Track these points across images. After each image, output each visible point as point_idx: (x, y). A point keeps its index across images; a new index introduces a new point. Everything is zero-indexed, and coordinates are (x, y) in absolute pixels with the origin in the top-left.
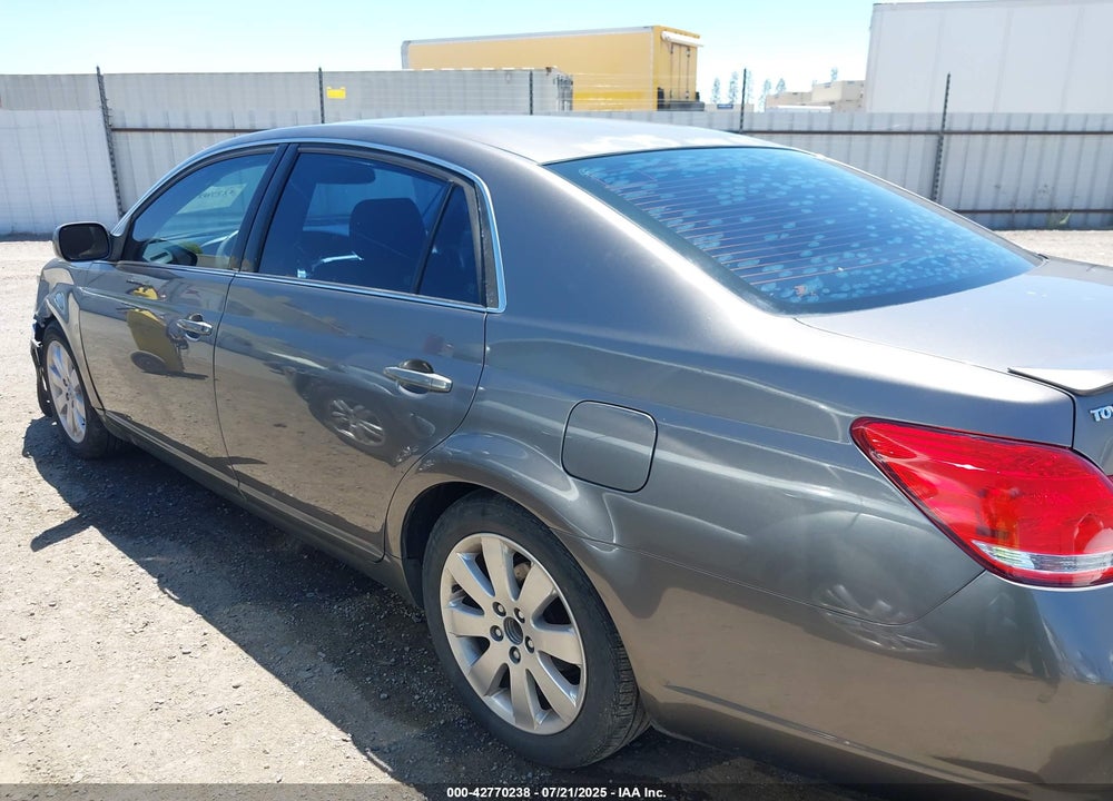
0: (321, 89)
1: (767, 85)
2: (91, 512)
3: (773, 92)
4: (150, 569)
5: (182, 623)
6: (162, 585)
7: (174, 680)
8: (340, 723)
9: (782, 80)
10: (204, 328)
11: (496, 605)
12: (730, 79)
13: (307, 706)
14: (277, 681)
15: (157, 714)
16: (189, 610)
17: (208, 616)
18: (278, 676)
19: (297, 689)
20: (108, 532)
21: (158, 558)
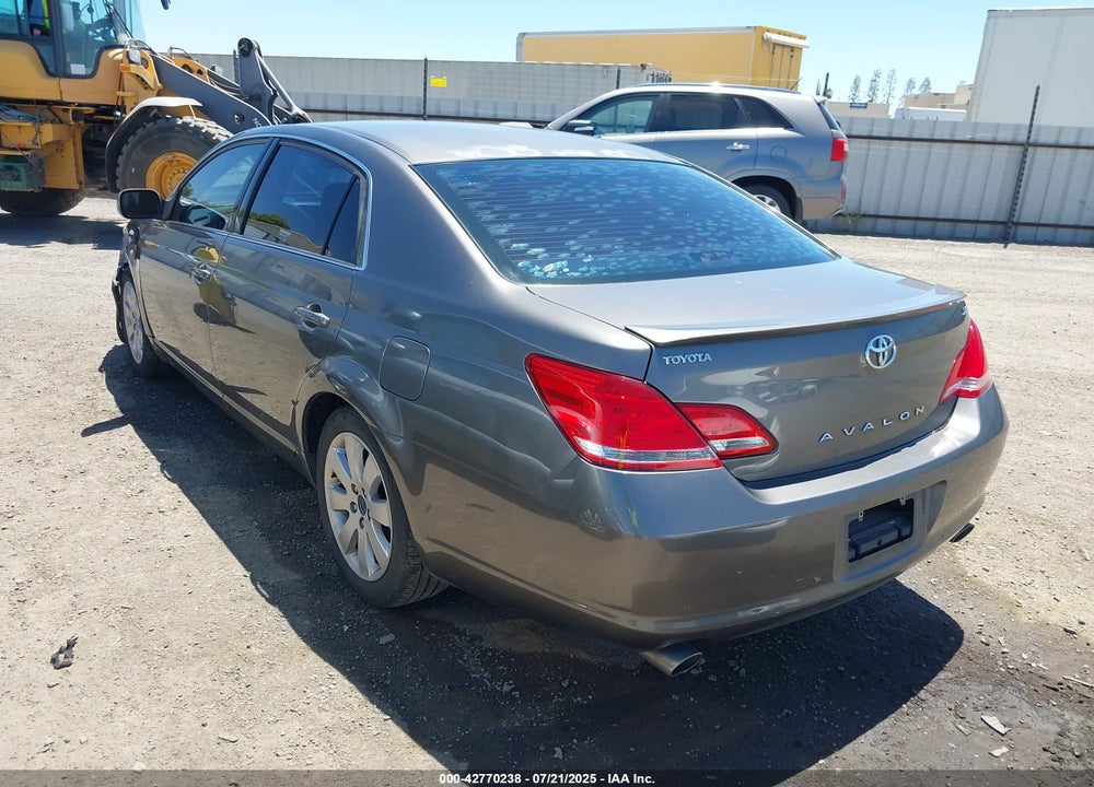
0: (425, 78)
1: (911, 85)
2: (133, 415)
3: (916, 91)
4: (159, 456)
5: (167, 492)
6: (162, 468)
7: (145, 527)
8: (247, 565)
9: (927, 80)
10: (205, 274)
11: (353, 486)
12: (871, 76)
13: (230, 553)
14: (217, 536)
15: (127, 546)
16: (175, 486)
17: (186, 491)
18: (218, 533)
19: (227, 543)
20: (138, 429)
21: (168, 451)
